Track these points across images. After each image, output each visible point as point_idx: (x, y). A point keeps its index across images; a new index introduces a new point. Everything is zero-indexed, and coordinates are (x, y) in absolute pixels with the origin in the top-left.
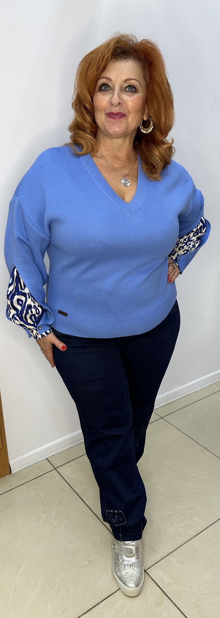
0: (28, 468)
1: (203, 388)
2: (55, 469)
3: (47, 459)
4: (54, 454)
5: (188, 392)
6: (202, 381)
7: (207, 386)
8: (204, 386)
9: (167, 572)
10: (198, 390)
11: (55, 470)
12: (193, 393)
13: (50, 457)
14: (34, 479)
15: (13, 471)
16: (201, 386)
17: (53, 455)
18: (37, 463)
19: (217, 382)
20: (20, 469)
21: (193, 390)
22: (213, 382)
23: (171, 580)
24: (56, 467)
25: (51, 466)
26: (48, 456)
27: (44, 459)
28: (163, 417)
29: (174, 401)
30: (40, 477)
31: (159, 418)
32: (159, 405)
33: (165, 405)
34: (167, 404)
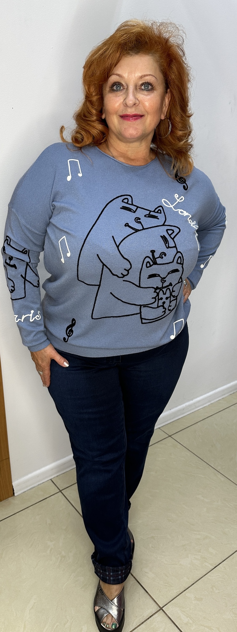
0: (32, 490)
2: (61, 491)
3: (51, 480)
4: (58, 474)
5: (197, 407)
6: (210, 396)
7: (216, 402)
9: (185, 610)
10: (206, 406)
11: (60, 493)
14: (39, 502)
15: (16, 493)
17: (57, 476)
18: (41, 484)
20: (23, 491)
21: (201, 405)
23: (189, 619)
24: (61, 489)
25: (56, 488)
26: (53, 477)
27: (48, 480)
28: (171, 435)
29: (182, 417)
30: (45, 499)
31: (167, 437)
32: (166, 422)
33: (172, 422)
34: (174, 421)
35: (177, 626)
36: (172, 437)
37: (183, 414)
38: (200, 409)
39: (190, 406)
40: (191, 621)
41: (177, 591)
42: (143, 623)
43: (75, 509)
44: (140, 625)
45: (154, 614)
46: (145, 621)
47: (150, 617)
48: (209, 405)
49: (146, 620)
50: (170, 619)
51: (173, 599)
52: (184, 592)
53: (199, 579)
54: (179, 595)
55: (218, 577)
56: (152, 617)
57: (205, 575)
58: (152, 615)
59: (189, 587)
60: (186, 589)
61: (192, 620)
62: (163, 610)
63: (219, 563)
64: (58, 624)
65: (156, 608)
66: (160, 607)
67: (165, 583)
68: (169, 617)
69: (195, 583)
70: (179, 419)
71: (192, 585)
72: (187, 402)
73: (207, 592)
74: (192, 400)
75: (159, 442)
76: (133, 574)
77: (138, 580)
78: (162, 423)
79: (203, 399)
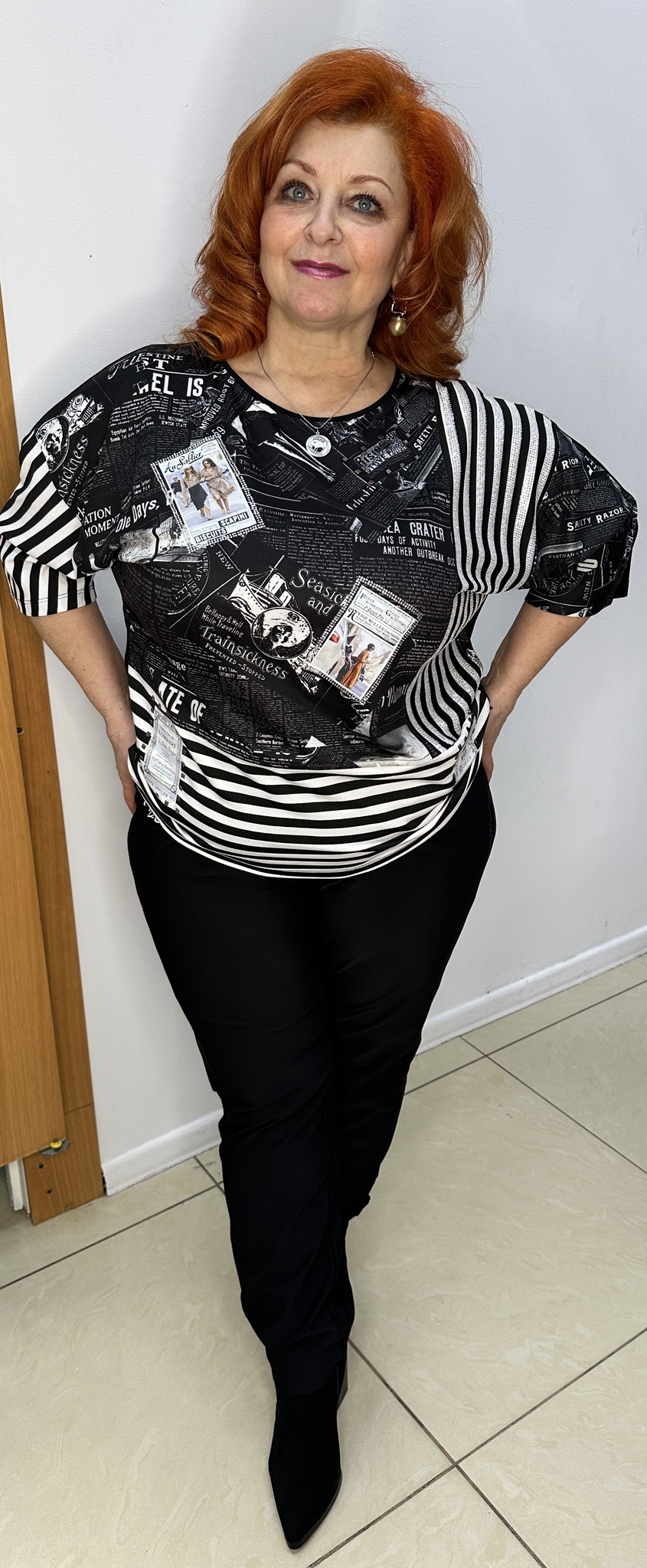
0: (149, 1182)
3: (195, 1157)
4: (212, 1145)
6: (588, 960)
7: (601, 974)
8: (593, 974)
9: (512, 1470)
10: (578, 984)
11: (216, 1189)
12: (565, 992)
13: (200, 1153)
14: (166, 1210)
15: (111, 1189)
16: (586, 973)
17: (210, 1149)
18: (170, 1167)
19: (627, 962)
20: (129, 1183)
21: (565, 982)
23: (522, 1490)
25: (208, 1177)
26: (198, 1151)
27: (187, 1159)
28: (490, 1054)
29: (516, 1011)
30: (181, 1205)
31: (479, 1057)
32: (476, 1021)
33: (493, 1022)
34: (497, 1020)
35: (492, 1507)
36: (490, 1059)
37: (518, 1003)
38: (562, 991)
39: (536, 983)
40: (526, 1496)
41: (493, 1424)
42: (410, 1497)
44: (403, 1502)
45: (438, 1477)
46: (414, 1494)
47: (426, 1485)
48: (584, 982)
49: (419, 1491)
50: (477, 1489)
51: (485, 1443)
52: (512, 1427)
53: (550, 1397)
54: (498, 1434)
56: (433, 1485)
57: (565, 1387)
58: (434, 1479)
59: (524, 1416)
60: (517, 1420)
62: (459, 1469)
63: (598, 1361)
64: (206, 1495)
65: (441, 1463)
66: (451, 1460)
67: (467, 1405)
68: (474, 1486)
69: (539, 1405)
70: (510, 1014)
71: (532, 1410)
72: (529, 974)
73: (566, 1428)
74: (543, 969)
75: (460, 1070)
76: (388, 1382)
77: (401, 1398)
78: (468, 1025)
79: (571, 967)
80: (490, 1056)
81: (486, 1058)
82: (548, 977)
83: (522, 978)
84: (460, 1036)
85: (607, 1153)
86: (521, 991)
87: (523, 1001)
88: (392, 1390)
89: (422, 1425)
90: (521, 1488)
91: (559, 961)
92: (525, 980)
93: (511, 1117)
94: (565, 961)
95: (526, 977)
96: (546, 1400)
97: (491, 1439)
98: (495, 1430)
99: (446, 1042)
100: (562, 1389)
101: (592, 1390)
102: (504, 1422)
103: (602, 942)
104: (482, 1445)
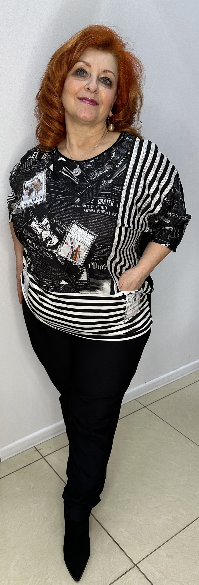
0: (17, 457)
1: (184, 377)
2: (43, 457)
3: (34, 447)
4: (41, 442)
5: (169, 380)
6: (183, 370)
7: (187, 375)
8: (184, 375)
9: (158, 567)
10: (179, 379)
11: (43, 459)
12: (175, 382)
13: (37, 445)
14: (23, 467)
15: (2, 459)
16: (182, 375)
17: (40, 444)
18: (25, 451)
19: (197, 371)
20: (9, 457)
21: (174, 379)
22: (194, 371)
23: (161, 575)
24: (44, 456)
25: (40, 454)
26: (36, 444)
27: (32, 448)
28: (147, 406)
29: (156, 390)
30: (29, 465)
31: (142, 407)
32: (141, 394)
33: (148, 394)
34: (149, 393)
35: (150, 581)
36: (147, 408)
37: (157, 386)
38: (173, 382)
39: (163, 379)
40: (163, 577)
41: (150, 549)
42: (118, 578)
43: (56, 474)
44: (116, 580)
45: (129, 570)
46: (120, 577)
47: (125, 573)
48: (181, 378)
49: (122, 576)
50: (144, 575)
51: (147, 557)
52: (157, 550)
53: (171, 538)
54: (152, 553)
55: (188, 536)
56: (127, 573)
57: (177, 534)
58: (127, 571)
59: (161, 546)
60: (159, 547)
61: (164, 575)
62: (137, 567)
63: (189, 524)
64: (39, 579)
65: (130, 565)
66: (134, 564)
67: (140, 542)
68: (143, 573)
69: (167, 541)
70: (154, 391)
71: (164, 543)
72: (161, 376)
73: (178, 550)
74: (166, 373)
75: (135, 412)
76: (109, 533)
77: (115, 539)
78: (139, 394)
79: (176, 373)
80: (146, 407)
81: (145, 408)
82: (168, 377)
83: (158, 377)
84: (135, 399)
85: (191, 444)
86: (158, 382)
87: (159, 386)
88: (111, 537)
89: (123, 550)
90: (161, 574)
91: (172, 371)
92: (159, 378)
93: (155, 430)
94: (174, 371)
95: (160, 376)
96: (170, 539)
97: (149, 555)
98: (151, 551)
99: (130, 401)
100: (176, 535)
101: (187, 535)
102: (154, 548)
103: (187, 364)
104: (146, 557)
